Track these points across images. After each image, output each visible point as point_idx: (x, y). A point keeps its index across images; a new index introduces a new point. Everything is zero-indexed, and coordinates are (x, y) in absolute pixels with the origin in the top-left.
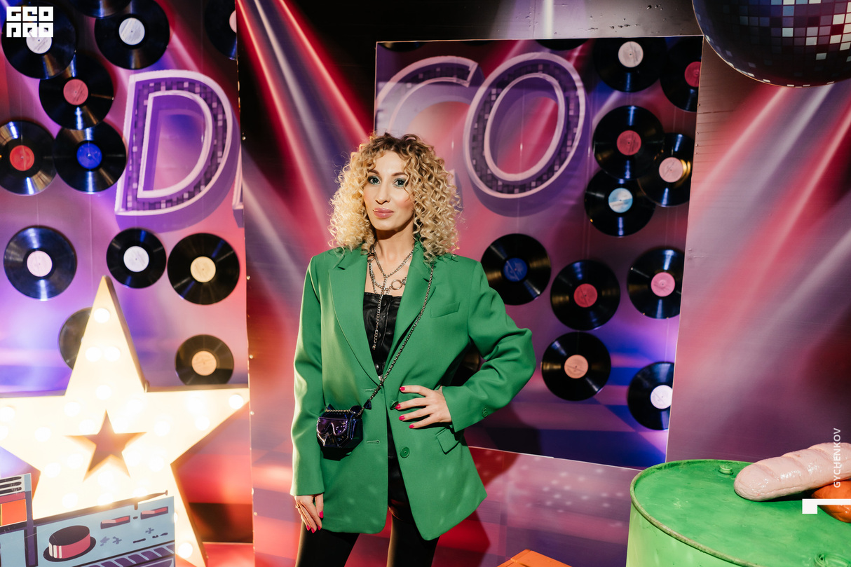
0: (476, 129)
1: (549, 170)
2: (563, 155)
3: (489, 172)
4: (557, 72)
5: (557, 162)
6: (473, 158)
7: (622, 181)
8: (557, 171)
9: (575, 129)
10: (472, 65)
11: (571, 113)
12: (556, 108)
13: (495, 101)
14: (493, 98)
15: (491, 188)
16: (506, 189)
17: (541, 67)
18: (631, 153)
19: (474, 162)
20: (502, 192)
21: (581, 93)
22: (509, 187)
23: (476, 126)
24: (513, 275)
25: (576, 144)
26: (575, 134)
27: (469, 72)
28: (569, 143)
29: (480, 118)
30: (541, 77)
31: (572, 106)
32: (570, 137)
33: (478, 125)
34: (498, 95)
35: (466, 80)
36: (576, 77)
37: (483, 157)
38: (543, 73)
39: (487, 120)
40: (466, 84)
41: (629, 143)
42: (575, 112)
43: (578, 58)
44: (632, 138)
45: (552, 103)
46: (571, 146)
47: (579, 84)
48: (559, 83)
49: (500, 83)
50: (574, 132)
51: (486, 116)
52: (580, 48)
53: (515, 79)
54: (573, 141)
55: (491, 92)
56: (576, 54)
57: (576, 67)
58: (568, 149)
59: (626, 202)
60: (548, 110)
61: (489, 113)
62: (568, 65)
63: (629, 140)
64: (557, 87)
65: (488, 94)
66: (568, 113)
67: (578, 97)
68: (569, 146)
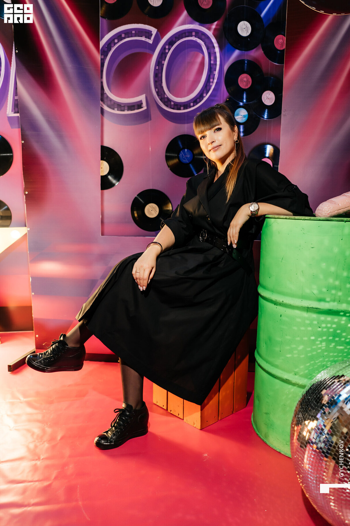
0: (157, 69)
1: (200, 96)
2: (208, 88)
3: (166, 96)
4: (203, 37)
5: (205, 92)
6: (156, 87)
7: (241, 104)
8: (205, 97)
9: (214, 72)
11: (212, 62)
12: (203, 58)
13: (168, 53)
14: (167, 51)
15: (167, 106)
16: (176, 107)
17: (194, 34)
18: (246, 88)
20: (173, 109)
21: (217, 50)
22: (178, 106)
23: (157, 68)
24: (185, 159)
25: (215, 81)
26: (215, 75)
27: (152, 34)
28: (211, 80)
29: (159, 63)
30: (194, 40)
31: (212, 58)
32: (211, 77)
34: (169, 49)
35: (150, 39)
36: (214, 40)
37: (162, 87)
38: (195, 37)
39: (164, 64)
40: (151, 42)
41: (245, 81)
42: (214, 62)
43: (215, 30)
44: (247, 79)
45: (201, 55)
46: (213, 82)
47: (216, 45)
48: (205, 44)
49: (170, 42)
50: (214, 74)
51: (163, 62)
52: (216, 23)
53: (179, 40)
54: (214, 79)
55: (165, 47)
56: (214, 27)
57: (214, 34)
58: (211, 84)
59: (244, 116)
60: (199, 60)
61: (165, 60)
62: (210, 33)
63: (245, 79)
64: (203, 46)
65: (163, 48)
66: (210, 63)
67: (215, 53)
68: (211, 82)
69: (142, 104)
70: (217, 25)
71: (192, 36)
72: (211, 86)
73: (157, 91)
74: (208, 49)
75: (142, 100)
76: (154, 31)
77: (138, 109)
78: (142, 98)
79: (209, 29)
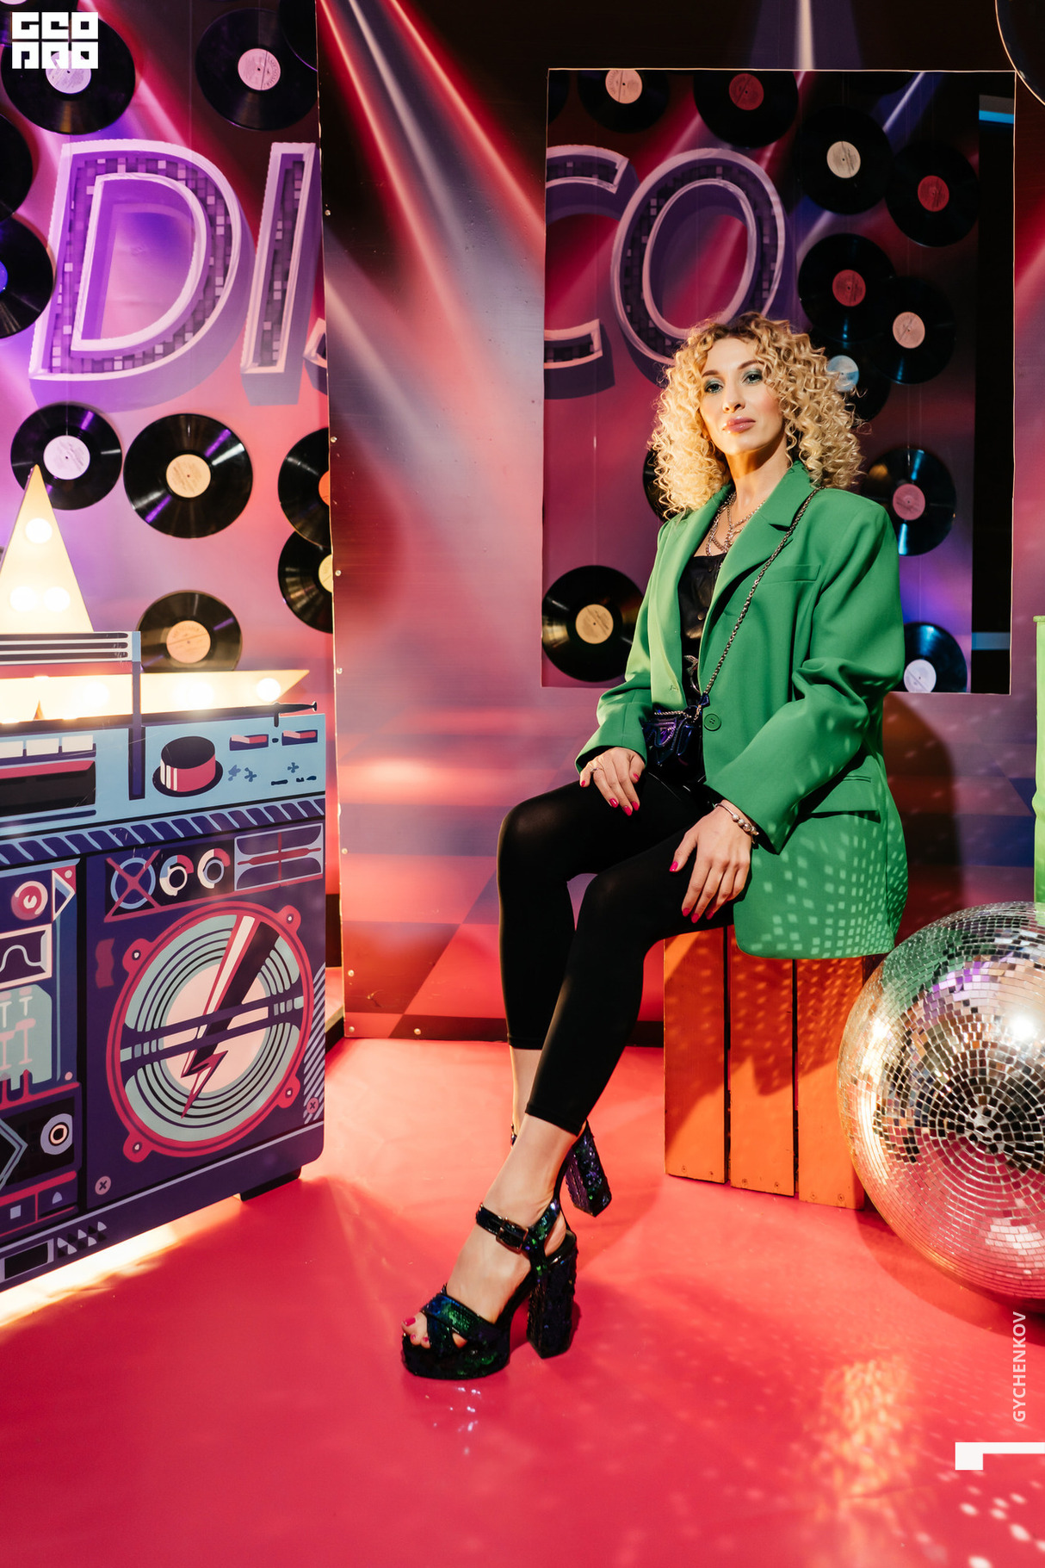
0: (629, 258)
2: (757, 303)
3: (651, 325)
4: (743, 179)
6: (626, 302)
9: (772, 264)
10: (621, 162)
11: (766, 240)
12: (744, 231)
13: (655, 217)
14: (653, 212)
15: (654, 349)
17: (719, 170)
18: (853, 304)
19: (629, 308)
21: (778, 210)
23: (629, 253)
25: (775, 287)
26: (774, 271)
27: (616, 171)
28: (765, 285)
29: (634, 241)
30: (721, 185)
31: (766, 230)
32: (765, 276)
33: (632, 253)
34: (659, 208)
35: (612, 182)
36: (770, 188)
37: (642, 302)
38: (723, 179)
39: (645, 245)
40: (613, 189)
41: (849, 288)
42: (770, 240)
43: (772, 161)
44: (853, 282)
45: (738, 224)
46: (769, 290)
47: (775, 199)
48: (747, 195)
49: (662, 190)
50: (772, 269)
51: (643, 239)
52: (773, 146)
53: (682, 185)
54: (771, 282)
55: (650, 203)
56: (768, 154)
57: (768, 171)
58: (765, 294)
59: (850, 377)
60: (734, 234)
61: (648, 234)
62: (758, 170)
63: (849, 283)
64: (744, 201)
65: (645, 205)
66: (762, 241)
67: (773, 218)
68: (765, 290)
69: (591, 343)
70: (775, 151)
71: (714, 176)
72: (766, 299)
73: (629, 310)
74: (755, 207)
75: (592, 335)
76: (622, 162)
77: (581, 356)
78: (591, 328)
79: (758, 160)
